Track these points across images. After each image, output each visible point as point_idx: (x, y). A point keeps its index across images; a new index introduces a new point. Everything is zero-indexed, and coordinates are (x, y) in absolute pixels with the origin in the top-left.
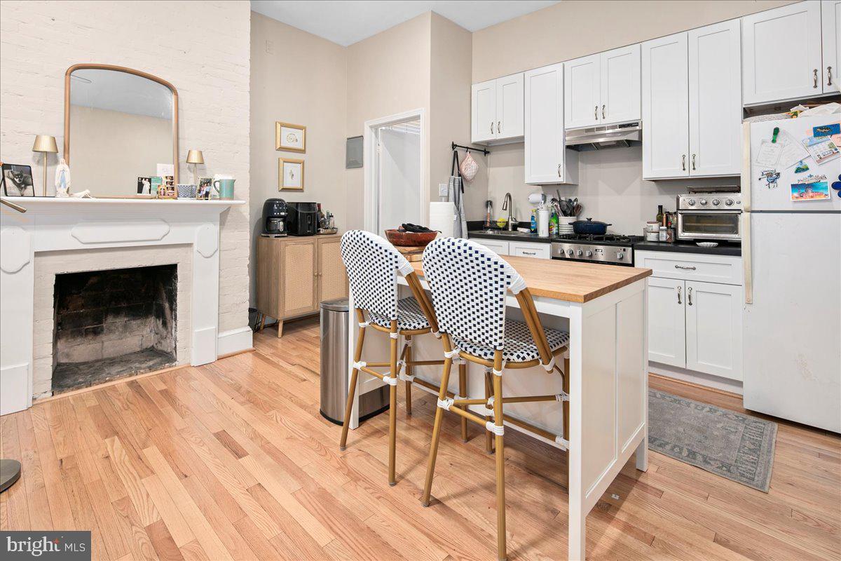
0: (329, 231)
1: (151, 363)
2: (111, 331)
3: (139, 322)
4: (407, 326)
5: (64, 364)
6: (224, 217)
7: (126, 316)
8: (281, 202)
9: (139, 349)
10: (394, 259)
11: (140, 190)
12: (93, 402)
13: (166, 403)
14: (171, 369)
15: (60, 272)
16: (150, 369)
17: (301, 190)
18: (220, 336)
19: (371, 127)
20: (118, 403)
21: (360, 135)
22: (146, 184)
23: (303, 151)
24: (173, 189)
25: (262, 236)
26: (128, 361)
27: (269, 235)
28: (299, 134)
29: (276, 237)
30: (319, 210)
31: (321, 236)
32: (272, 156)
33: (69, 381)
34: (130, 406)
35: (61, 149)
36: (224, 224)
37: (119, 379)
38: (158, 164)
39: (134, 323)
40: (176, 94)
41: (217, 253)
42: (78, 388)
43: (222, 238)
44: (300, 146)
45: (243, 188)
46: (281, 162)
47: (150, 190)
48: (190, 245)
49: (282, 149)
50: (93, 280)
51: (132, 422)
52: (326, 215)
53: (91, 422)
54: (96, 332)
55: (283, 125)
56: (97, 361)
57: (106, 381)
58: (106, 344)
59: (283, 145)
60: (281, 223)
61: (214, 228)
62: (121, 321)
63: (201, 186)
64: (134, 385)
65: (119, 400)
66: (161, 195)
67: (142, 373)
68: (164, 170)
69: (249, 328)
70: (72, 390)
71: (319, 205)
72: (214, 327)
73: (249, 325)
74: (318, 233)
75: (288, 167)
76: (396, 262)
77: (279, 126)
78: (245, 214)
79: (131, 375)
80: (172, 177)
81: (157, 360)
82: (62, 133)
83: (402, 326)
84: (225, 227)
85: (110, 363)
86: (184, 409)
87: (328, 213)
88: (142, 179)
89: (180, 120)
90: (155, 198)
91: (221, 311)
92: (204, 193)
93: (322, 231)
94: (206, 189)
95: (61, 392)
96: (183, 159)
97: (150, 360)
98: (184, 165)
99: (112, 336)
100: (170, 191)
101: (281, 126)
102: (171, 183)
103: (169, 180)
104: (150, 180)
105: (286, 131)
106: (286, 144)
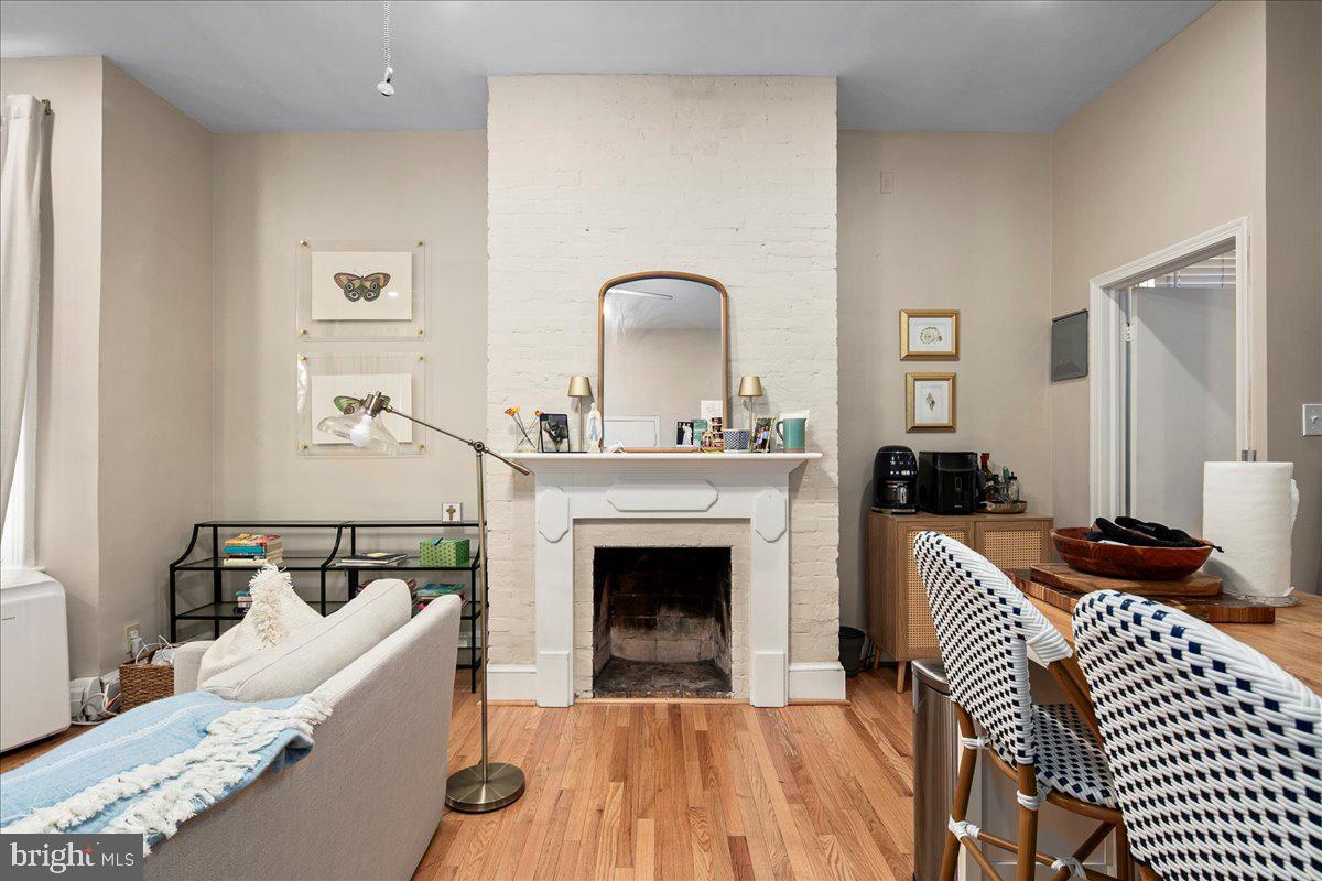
0: (1005, 506)
1: (702, 685)
2: (665, 628)
3: (696, 621)
4: (1068, 788)
5: (618, 658)
6: (795, 478)
7: (681, 610)
8: (905, 453)
9: (697, 660)
10: (1012, 617)
11: (680, 441)
12: (624, 722)
13: (696, 754)
14: (723, 701)
15: (599, 545)
16: (699, 693)
17: (950, 429)
18: (792, 668)
19: (1107, 289)
20: (647, 733)
21: (1080, 310)
22: (687, 429)
23: (954, 357)
24: (721, 436)
25: (874, 511)
26: (679, 674)
27: (883, 510)
28: (945, 327)
29: (893, 513)
30: (984, 465)
31: (990, 517)
32: (891, 372)
33: (612, 684)
34: (658, 742)
35: (595, 391)
36: (797, 490)
37: (661, 696)
38: (702, 402)
39: (691, 622)
40: (726, 295)
41: (786, 535)
42: (619, 696)
43: (793, 512)
44: (946, 346)
45: (826, 431)
46: (910, 379)
47: (692, 439)
48: (747, 521)
49: (911, 357)
50: (644, 557)
51: (648, 769)
52: (1001, 474)
53: (611, 750)
54: (650, 626)
55: (912, 315)
56: (650, 663)
57: (647, 696)
58: (660, 643)
59: (913, 349)
60: (903, 490)
61: (779, 497)
62: (676, 616)
63: (757, 431)
64: (674, 711)
65: (650, 727)
66: (706, 445)
67: (688, 697)
68: (711, 409)
69: (839, 665)
70: (612, 697)
71: (985, 457)
72: (782, 651)
73: (840, 659)
74: (981, 509)
75: (923, 389)
76: (1018, 625)
77: (904, 316)
78: (831, 474)
79: (675, 696)
80: (720, 419)
81: (710, 682)
82: (596, 372)
83: (1054, 781)
84: (799, 495)
85: (661, 671)
86: (712, 775)
87: (1006, 472)
88: (682, 423)
89: (732, 333)
90: (696, 451)
91: (794, 628)
92: (761, 441)
93: (990, 506)
94: (763, 435)
95: (601, 696)
96: (735, 391)
97: (704, 679)
98: (736, 401)
99: (667, 635)
100: (718, 440)
101: (910, 316)
102: (719, 429)
103: (716, 424)
104: (692, 425)
105: (919, 325)
106: (918, 346)
